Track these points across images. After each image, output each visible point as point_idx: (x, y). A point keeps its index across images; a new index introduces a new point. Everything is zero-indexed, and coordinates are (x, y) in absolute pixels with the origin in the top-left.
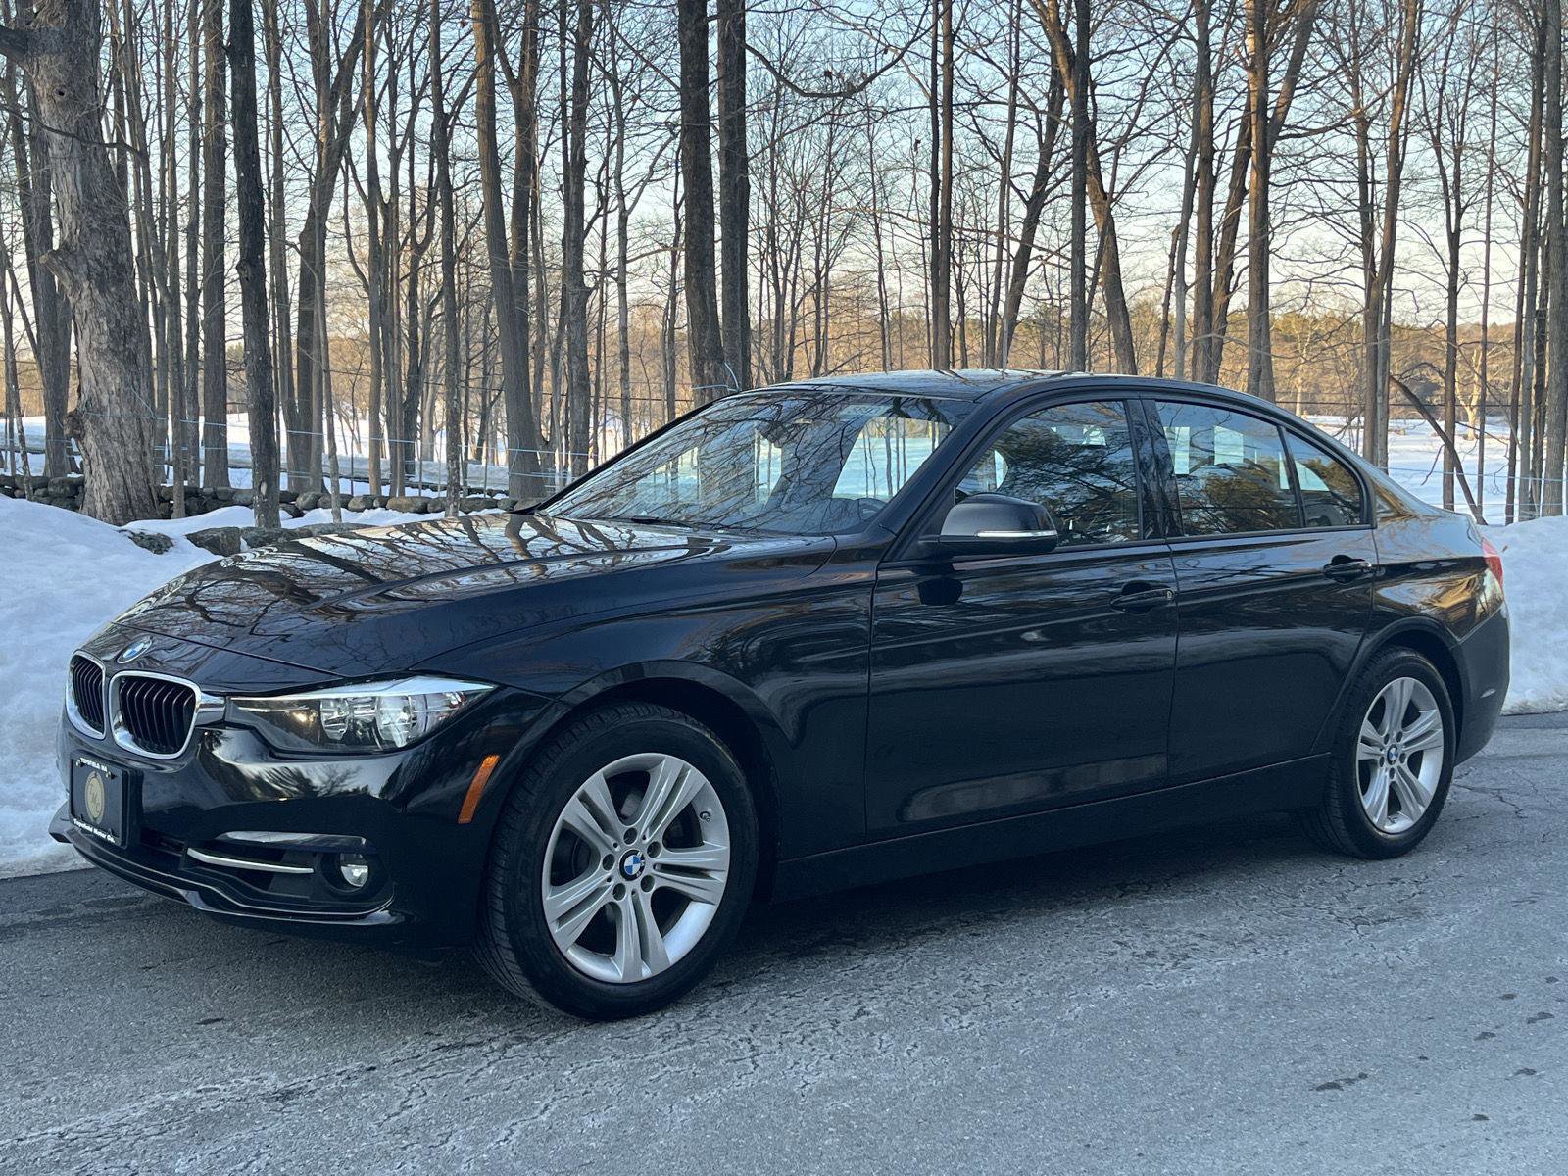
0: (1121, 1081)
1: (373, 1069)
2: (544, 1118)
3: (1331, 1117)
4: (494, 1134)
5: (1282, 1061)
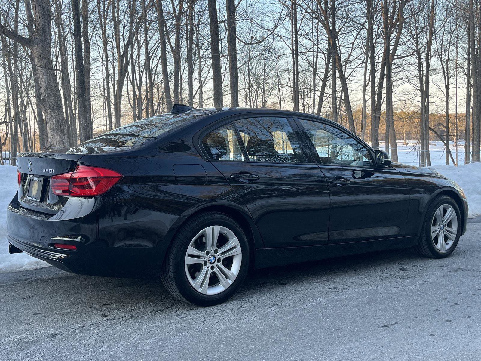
0: (319, 326)
1: (84, 327)
2: (133, 341)
3: (384, 336)
4: (116, 346)
5: (371, 319)
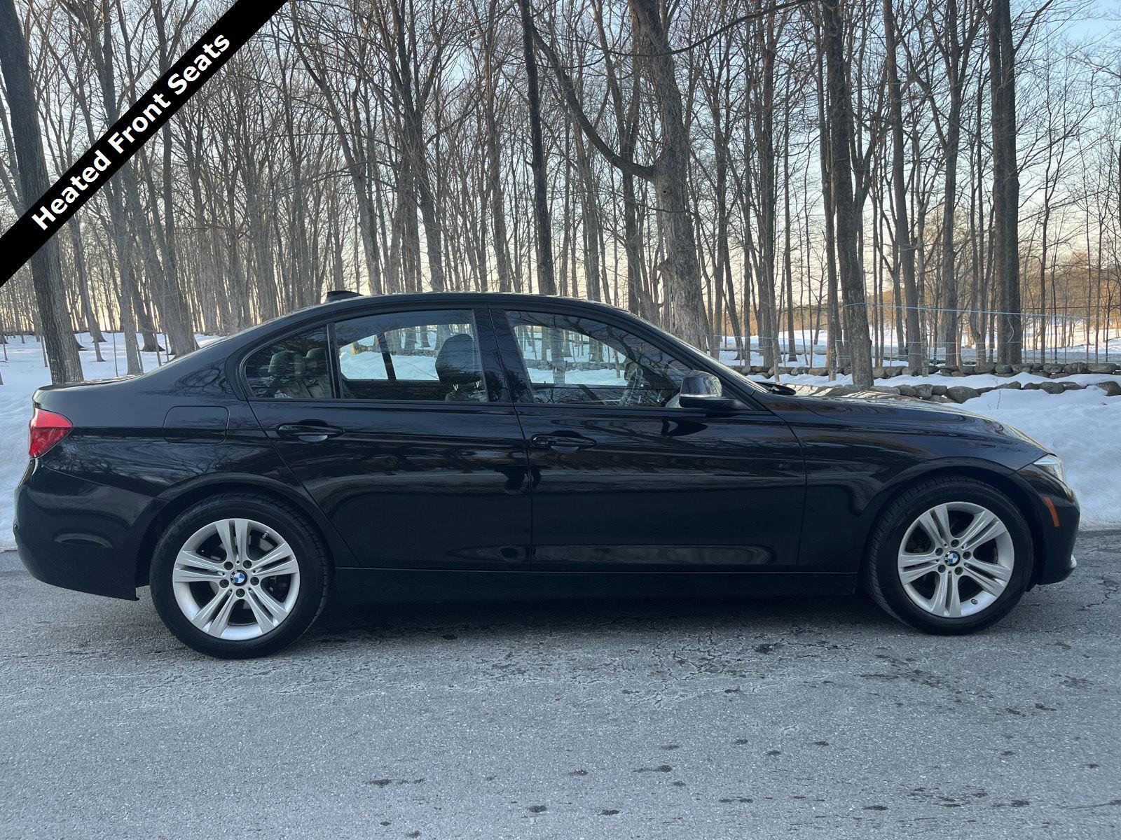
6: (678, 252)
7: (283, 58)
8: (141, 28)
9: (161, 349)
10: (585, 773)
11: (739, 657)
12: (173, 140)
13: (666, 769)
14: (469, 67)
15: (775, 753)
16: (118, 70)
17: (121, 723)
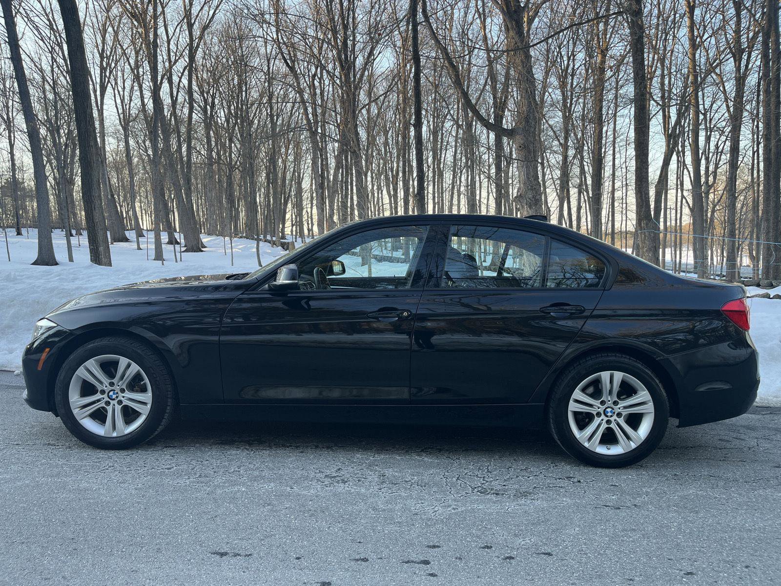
6: (528, 189)
7: (268, 52)
8: (178, 30)
9: (178, 243)
10: (367, 560)
11: (504, 484)
12: (195, 105)
13: (426, 562)
14: (393, 59)
15: (511, 558)
16: (161, 57)
17: (64, 495)
